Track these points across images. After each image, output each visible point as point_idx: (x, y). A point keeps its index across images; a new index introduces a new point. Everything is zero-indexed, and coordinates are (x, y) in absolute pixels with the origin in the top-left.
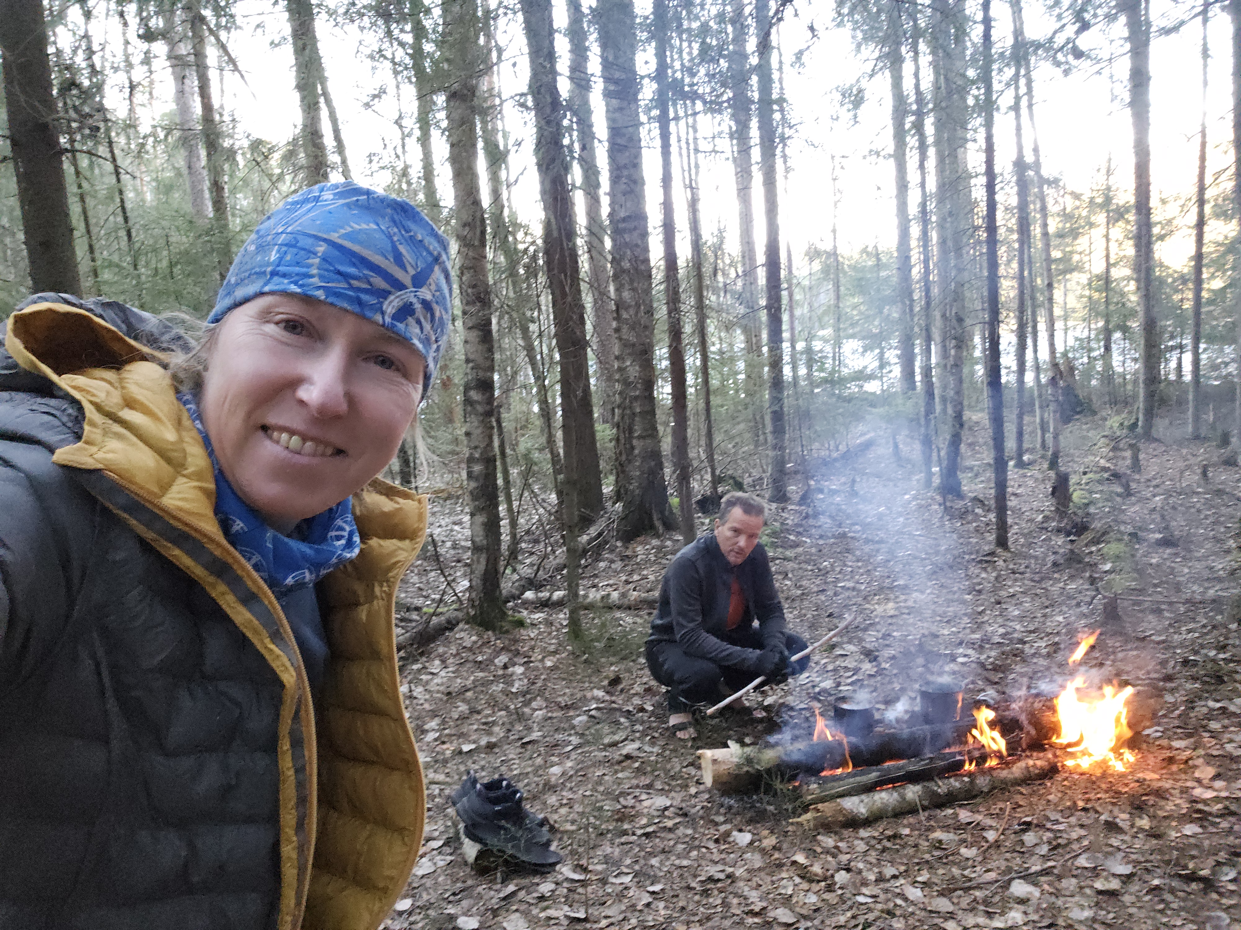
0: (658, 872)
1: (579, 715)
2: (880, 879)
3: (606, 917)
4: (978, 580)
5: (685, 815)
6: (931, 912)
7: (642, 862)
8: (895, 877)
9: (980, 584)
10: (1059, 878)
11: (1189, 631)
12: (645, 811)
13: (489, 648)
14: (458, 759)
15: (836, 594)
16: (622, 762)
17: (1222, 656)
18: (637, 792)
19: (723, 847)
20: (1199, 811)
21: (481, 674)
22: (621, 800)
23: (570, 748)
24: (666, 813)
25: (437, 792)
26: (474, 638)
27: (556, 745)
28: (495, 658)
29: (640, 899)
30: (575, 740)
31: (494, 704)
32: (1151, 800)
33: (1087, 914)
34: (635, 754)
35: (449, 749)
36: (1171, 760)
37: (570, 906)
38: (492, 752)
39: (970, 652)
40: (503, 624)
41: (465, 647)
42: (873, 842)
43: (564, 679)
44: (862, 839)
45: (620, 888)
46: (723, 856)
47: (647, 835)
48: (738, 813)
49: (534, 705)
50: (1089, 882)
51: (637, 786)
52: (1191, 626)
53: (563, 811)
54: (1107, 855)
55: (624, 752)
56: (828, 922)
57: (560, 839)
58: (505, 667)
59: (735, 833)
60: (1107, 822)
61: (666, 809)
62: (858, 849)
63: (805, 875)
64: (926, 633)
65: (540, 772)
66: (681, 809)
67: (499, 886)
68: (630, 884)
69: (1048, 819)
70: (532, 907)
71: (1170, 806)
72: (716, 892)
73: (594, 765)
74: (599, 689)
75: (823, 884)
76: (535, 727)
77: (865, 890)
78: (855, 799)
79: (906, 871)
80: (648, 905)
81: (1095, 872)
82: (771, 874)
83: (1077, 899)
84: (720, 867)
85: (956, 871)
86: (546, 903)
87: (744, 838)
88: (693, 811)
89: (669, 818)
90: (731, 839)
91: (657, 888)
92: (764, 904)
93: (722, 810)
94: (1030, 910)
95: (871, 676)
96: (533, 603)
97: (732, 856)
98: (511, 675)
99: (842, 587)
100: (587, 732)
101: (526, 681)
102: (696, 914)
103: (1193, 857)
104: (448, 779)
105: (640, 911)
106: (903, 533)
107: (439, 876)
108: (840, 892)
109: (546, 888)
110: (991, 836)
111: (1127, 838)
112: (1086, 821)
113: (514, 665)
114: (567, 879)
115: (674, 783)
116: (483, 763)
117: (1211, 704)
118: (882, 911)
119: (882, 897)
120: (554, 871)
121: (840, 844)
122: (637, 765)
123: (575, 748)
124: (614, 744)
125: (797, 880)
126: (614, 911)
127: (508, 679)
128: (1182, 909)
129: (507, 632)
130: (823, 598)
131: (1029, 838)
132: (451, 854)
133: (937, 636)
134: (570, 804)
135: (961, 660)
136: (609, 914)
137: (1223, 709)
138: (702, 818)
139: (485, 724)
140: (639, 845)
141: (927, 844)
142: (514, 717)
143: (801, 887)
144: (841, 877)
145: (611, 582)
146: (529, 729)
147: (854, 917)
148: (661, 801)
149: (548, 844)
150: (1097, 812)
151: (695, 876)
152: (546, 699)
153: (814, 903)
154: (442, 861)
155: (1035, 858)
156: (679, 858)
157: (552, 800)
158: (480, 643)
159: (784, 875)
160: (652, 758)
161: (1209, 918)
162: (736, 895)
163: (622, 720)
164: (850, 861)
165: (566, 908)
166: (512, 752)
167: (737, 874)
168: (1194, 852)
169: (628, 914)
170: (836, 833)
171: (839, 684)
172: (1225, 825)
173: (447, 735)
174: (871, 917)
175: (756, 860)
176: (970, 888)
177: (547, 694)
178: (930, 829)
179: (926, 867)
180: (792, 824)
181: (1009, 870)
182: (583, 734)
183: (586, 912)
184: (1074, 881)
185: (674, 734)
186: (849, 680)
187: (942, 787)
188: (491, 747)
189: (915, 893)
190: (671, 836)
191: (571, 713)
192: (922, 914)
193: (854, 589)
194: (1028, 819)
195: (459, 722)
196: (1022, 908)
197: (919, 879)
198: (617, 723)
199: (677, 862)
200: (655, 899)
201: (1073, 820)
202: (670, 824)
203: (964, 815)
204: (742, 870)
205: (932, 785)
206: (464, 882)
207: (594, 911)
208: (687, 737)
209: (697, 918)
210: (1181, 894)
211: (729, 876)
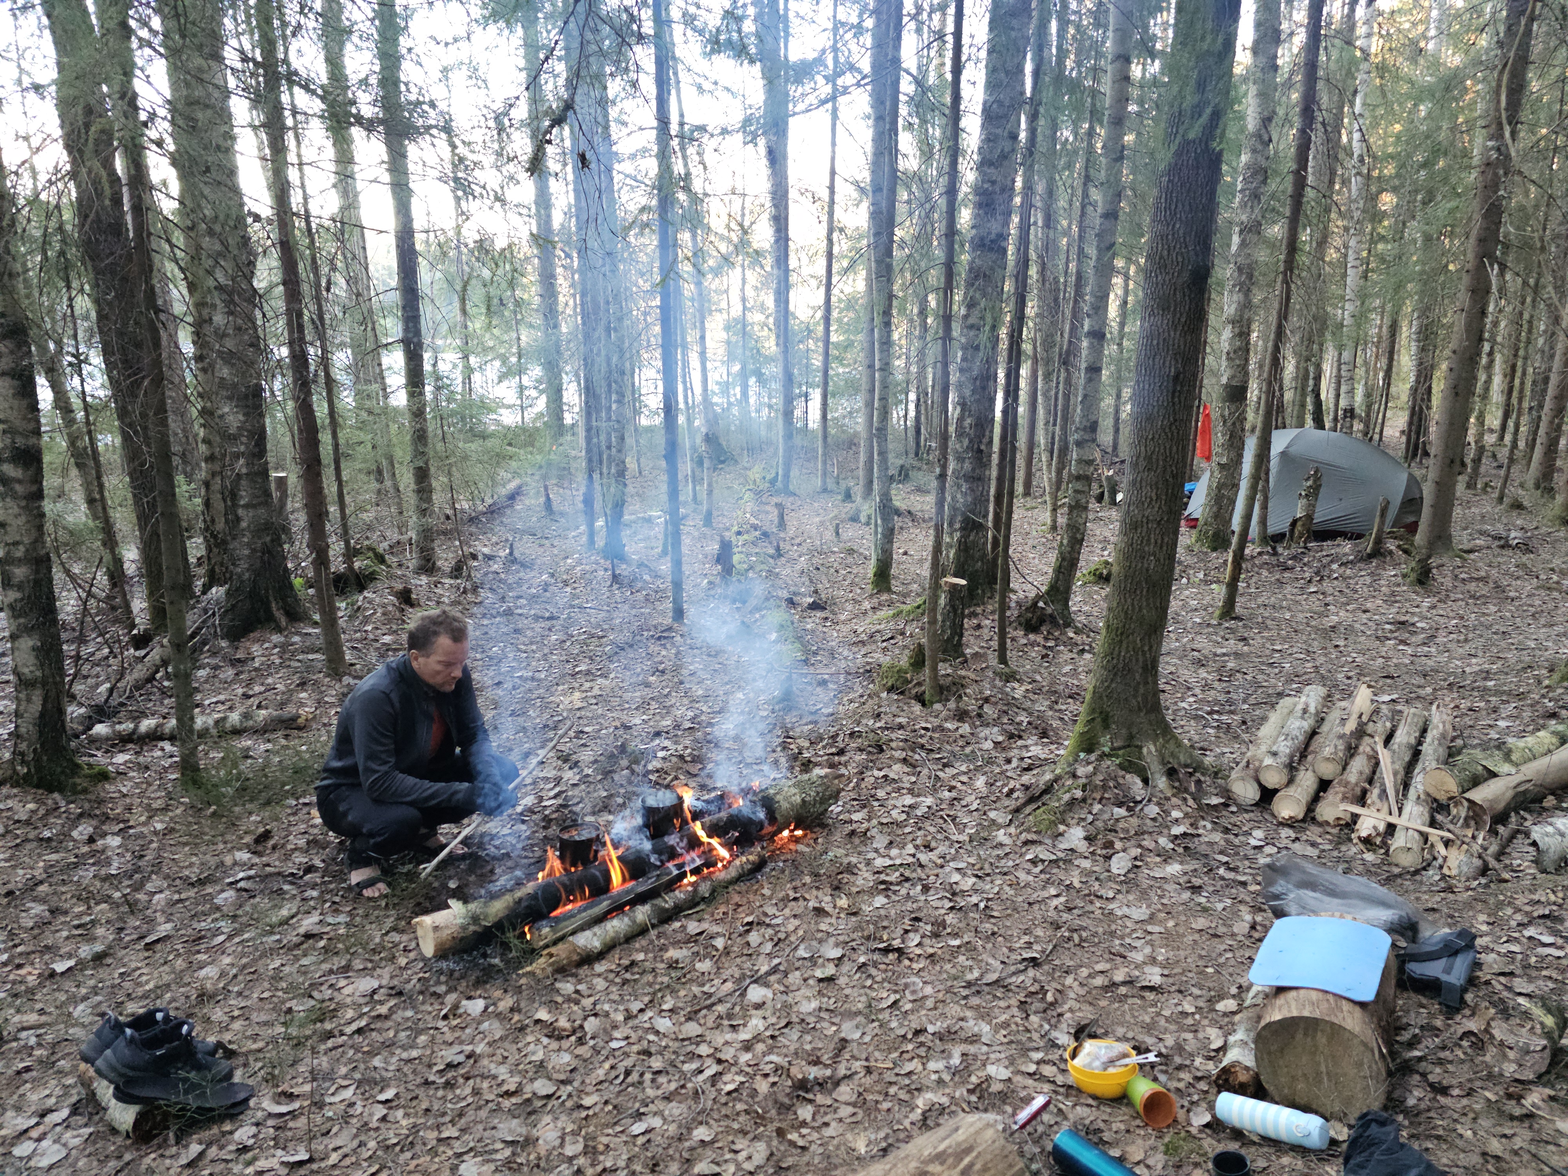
0: (384, 1074)
1: (223, 891)
2: (629, 1017)
3: (335, 1149)
4: (659, 659)
5: (400, 994)
6: (683, 1040)
7: (362, 1066)
8: (641, 1011)
9: (661, 663)
10: (786, 974)
11: (851, 701)
12: (349, 1000)
13: (59, 817)
14: (49, 986)
15: (514, 688)
16: (302, 943)
17: (878, 725)
18: (332, 979)
19: (455, 1023)
20: (883, 882)
21: (54, 857)
22: (315, 994)
23: (221, 938)
24: (376, 997)
25: (33, 1041)
26: (31, 806)
27: (200, 938)
28: (71, 830)
29: (371, 1115)
30: (226, 926)
31: (86, 897)
32: (846, 877)
33: (814, 1004)
34: (316, 930)
35: (31, 974)
36: (853, 833)
37: (284, 1149)
38: (102, 965)
39: (667, 743)
40: (78, 781)
41: (18, 821)
42: (611, 976)
43: (185, 844)
44: (599, 975)
45: (342, 1107)
46: (457, 1035)
47: (359, 1031)
48: (462, 977)
49: (149, 887)
50: (810, 973)
51: (331, 972)
52: (851, 696)
53: (237, 1025)
54: (820, 941)
55: (302, 931)
56: (588, 1081)
57: (245, 1065)
58: (91, 840)
59: (464, 1002)
60: (815, 909)
61: (374, 992)
62: (599, 988)
63: (554, 1034)
64: (618, 724)
65: (187, 979)
66: (392, 988)
67: (174, 1150)
68: (353, 1099)
69: (766, 915)
70: (230, 1165)
71: (860, 882)
72: (461, 1081)
73: (263, 955)
74: (240, 849)
75: (573, 1038)
76: (160, 918)
77: (617, 1034)
78: (588, 933)
79: (651, 1001)
80: (384, 1119)
81: (813, 960)
82: (515, 1041)
83: (802, 991)
84: (457, 1048)
85: (696, 989)
86: (250, 1155)
87: (476, 1006)
88: (408, 987)
89: (381, 1003)
90: (461, 1011)
91: (389, 1094)
92: (517, 1079)
93: (443, 978)
94: (768, 1013)
95: (574, 785)
96: (108, 739)
97: (468, 1031)
98: (103, 851)
99: (520, 677)
100: (240, 912)
101: (128, 856)
102: (444, 1114)
103: (885, 928)
104: (44, 1019)
105: (377, 1129)
106: (573, 607)
107: (77, 1160)
108: (592, 1043)
109: (244, 1134)
110: (719, 943)
111: (833, 920)
112: (798, 911)
113: (104, 835)
114: (270, 1115)
115: (377, 958)
116: (92, 982)
117: (877, 773)
118: (639, 1053)
119: (634, 1037)
120: (248, 1108)
121: (579, 987)
122: (322, 943)
123: (230, 937)
124: (285, 922)
125: (545, 1041)
126: (344, 1139)
127: (100, 858)
128: (884, 980)
129: (85, 791)
130: (500, 692)
131: (754, 938)
132: (86, 1125)
133: (630, 728)
134: (245, 1014)
135: (661, 754)
136: (339, 1144)
137: (886, 776)
138: (421, 993)
139: (77, 927)
140: (352, 1047)
141: (663, 966)
142: (125, 908)
143: (551, 1047)
144: (592, 1025)
145: (222, 697)
146: (151, 922)
147: (612, 1067)
148: (367, 984)
149: (229, 1075)
150: (805, 899)
151: (430, 1066)
152: (167, 877)
153: (568, 1064)
154: (73, 1138)
155: (762, 957)
156: (405, 1050)
157: (218, 1014)
158: (42, 812)
159: (530, 1038)
160: (341, 932)
161: (906, 986)
162: (483, 1077)
163: (286, 887)
164: (594, 1004)
165: (279, 1152)
166: (134, 959)
167: (478, 1051)
168: (885, 924)
169: (363, 1138)
170: (573, 975)
171: (541, 799)
172: (903, 892)
173: (21, 954)
174: (628, 1062)
175: (494, 1028)
176: (713, 1004)
177: (165, 870)
178: (663, 948)
179: (668, 992)
180: (524, 975)
181: (743, 977)
182: (235, 917)
183: (309, 1150)
184: (797, 973)
185: (360, 894)
186: (552, 793)
187: (668, 901)
188: (99, 958)
189: (664, 1024)
190: (389, 1024)
191: (209, 890)
192: (674, 1045)
193: (533, 679)
194: (750, 919)
195: (36, 931)
196: (760, 1013)
197: (665, 1007)
198: (280, 892)
199: (405, 1055)
200: (390, 1108)
201: (787, 911)
202: (383, 1010)
203: (693, 927)
204: (482, 1045)
205: (659, 902)
206: (119, 1157)
207: (319, 1146)
208: (377, 894)
209: (447, 1119)
210: (883, 967)
211: (469, 1057)
